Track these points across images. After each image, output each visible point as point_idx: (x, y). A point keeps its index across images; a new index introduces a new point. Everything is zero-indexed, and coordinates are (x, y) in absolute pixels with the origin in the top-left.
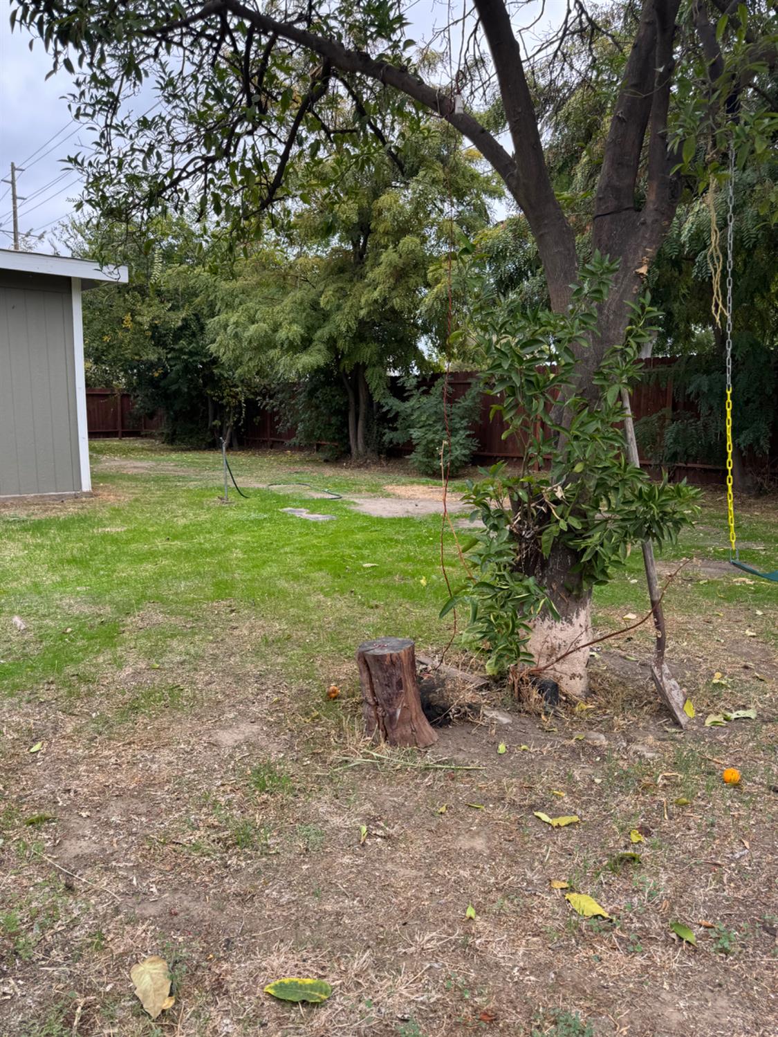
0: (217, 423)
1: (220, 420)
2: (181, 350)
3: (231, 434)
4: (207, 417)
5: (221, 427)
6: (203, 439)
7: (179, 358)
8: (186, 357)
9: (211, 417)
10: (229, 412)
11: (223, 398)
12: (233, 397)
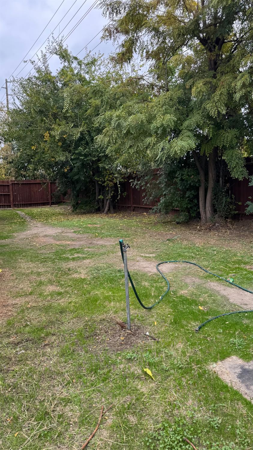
0: (101, 197)
1: (103, 195)
2: (80, 154)
3: (109, 203)
4: (95, 194)
5: (103, 200)
6: (93, 207)
7: (78, 158)
8: (82, 158)
9: (97, 194)
10: (108, 190)
11: (105, 182)
12: (110, 181)
